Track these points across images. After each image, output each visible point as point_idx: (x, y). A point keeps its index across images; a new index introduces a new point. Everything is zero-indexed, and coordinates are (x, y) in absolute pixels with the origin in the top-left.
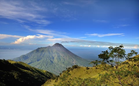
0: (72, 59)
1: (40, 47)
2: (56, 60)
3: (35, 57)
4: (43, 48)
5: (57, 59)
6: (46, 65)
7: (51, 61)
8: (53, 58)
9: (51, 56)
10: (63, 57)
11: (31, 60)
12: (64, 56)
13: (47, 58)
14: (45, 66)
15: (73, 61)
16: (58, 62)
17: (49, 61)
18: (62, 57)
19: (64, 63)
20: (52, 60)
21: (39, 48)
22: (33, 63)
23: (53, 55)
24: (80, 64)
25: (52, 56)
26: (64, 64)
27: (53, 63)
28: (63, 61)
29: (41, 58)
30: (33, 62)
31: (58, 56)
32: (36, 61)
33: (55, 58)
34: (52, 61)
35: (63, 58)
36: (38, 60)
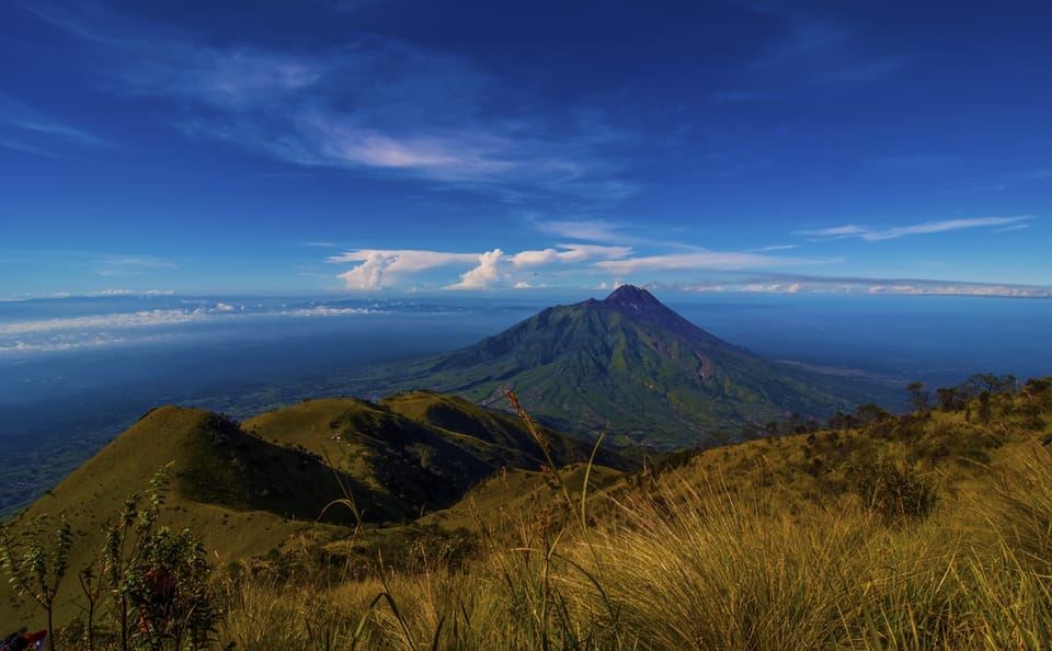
0: (693, 358)
1: (554, 305)
2: (621, 359)
3: (533, 348)
4: (565, 306)
5: (625, 358)
6: (579, 382)
7: (598, 365)
8: (609, 352)
9: (598, 344)
10: (653, 348)
11: (520, 357)
12: (656, 345)
13: (584, 353)
14: (575, 384)
15: (701, 364)
16: (630, 369)
17: (592, 364)
18: (645, 345)
19: (654, 374)
20: (603, 359)
21: (550, 310)
22: (525, 372)
23: (610, 339)
24: (732, 380)
25: (605, 344)
26: (656, 380)
27: (606, 373)
28: (654, 365)
29: (558, 353)
30: (528, 368)
31: (629, 346)
32: (539, 365)
33: (617, 351)
34: (604, 363)
35: (652, 352)
36: (545, 362)
